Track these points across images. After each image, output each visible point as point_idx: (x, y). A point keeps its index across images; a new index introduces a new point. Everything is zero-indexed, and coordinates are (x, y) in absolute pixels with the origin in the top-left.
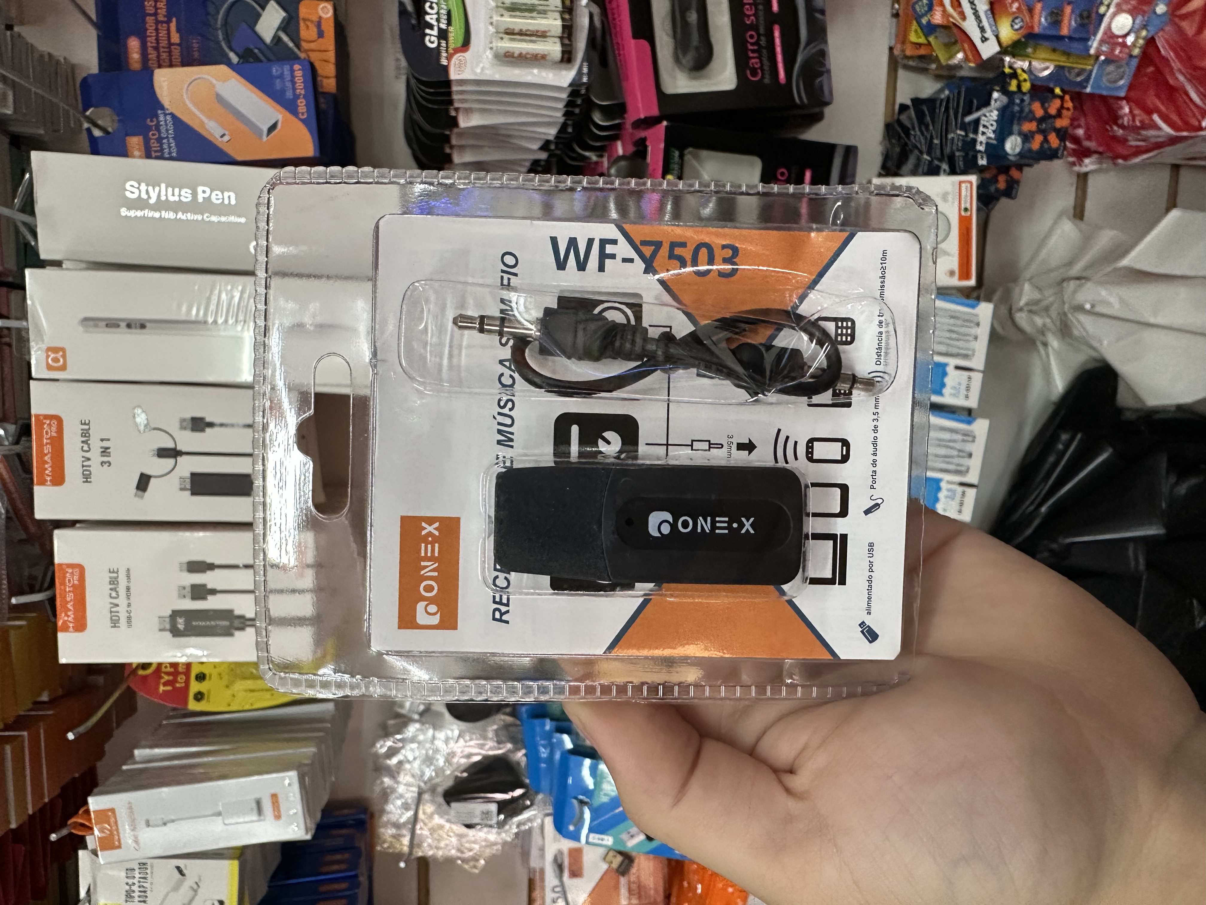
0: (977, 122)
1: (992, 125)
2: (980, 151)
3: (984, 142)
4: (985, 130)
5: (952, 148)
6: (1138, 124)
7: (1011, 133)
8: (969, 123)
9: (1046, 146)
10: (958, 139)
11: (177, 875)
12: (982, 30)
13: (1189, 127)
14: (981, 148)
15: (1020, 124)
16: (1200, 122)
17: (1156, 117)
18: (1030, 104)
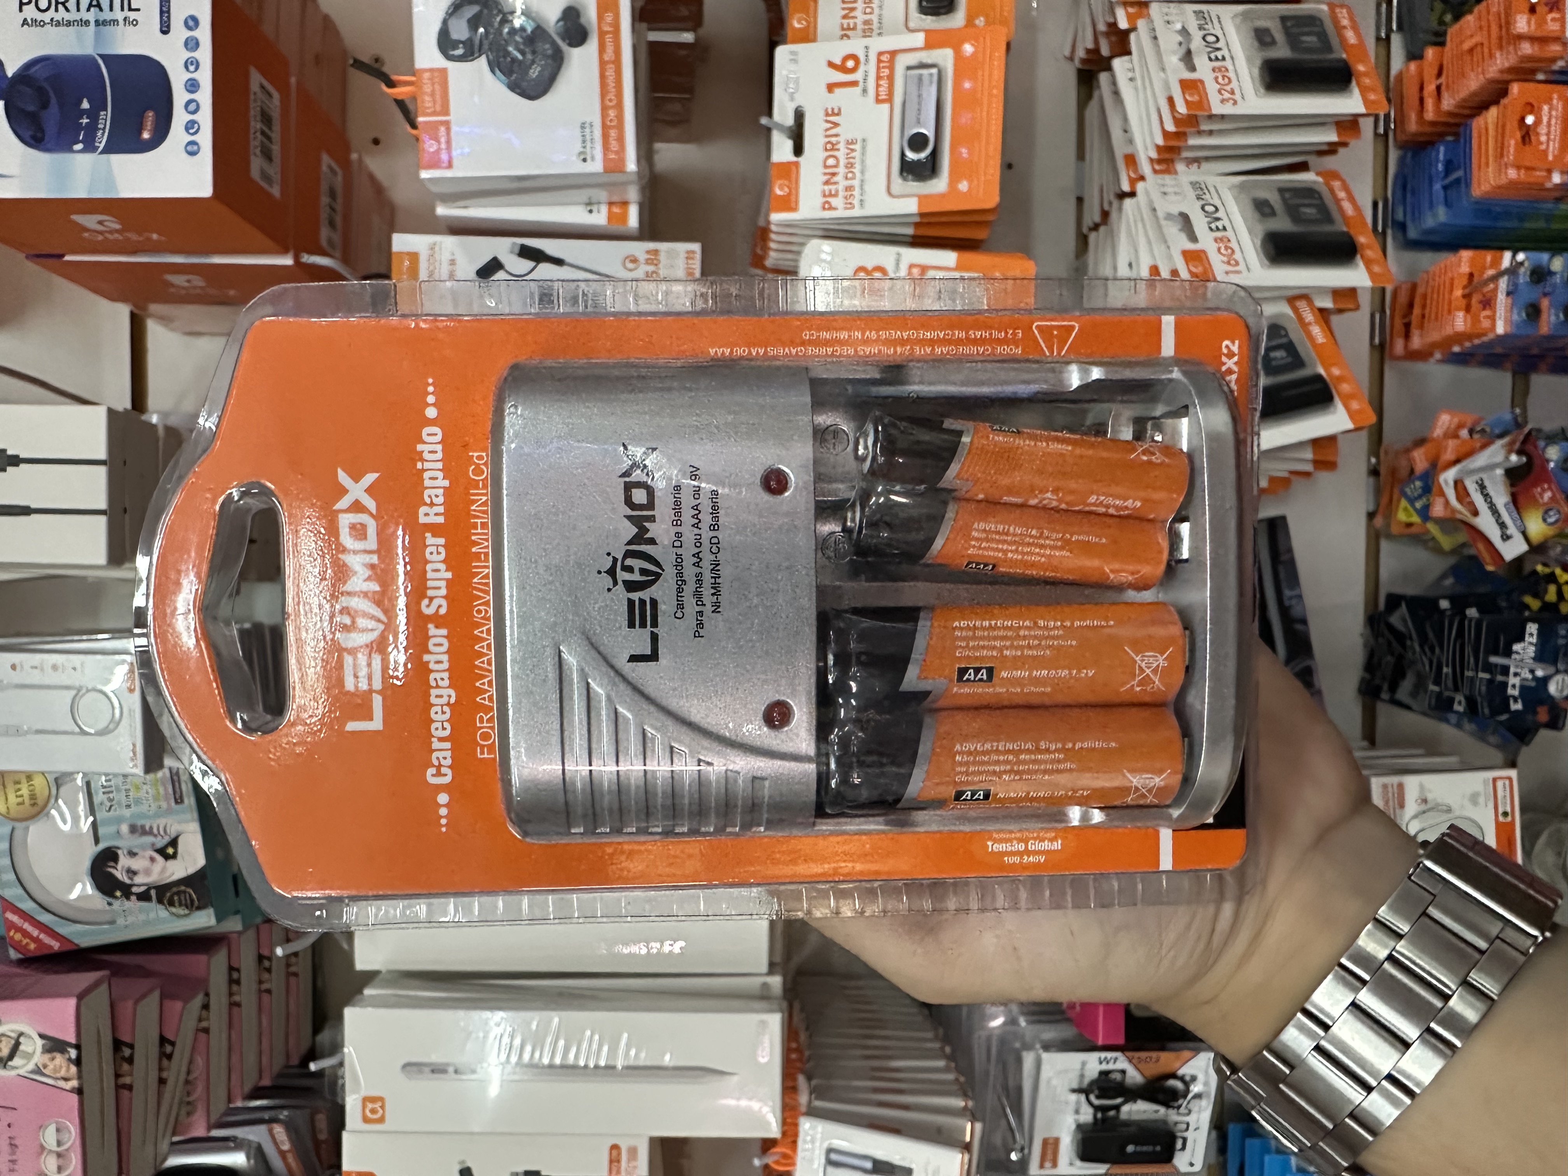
2: (1512, 696)
3: (1518, 685)
4: (1517, 670)
8: (1496, 666)
10: (1480, 680)
12: (1502, 525)
14: (1513, 691)
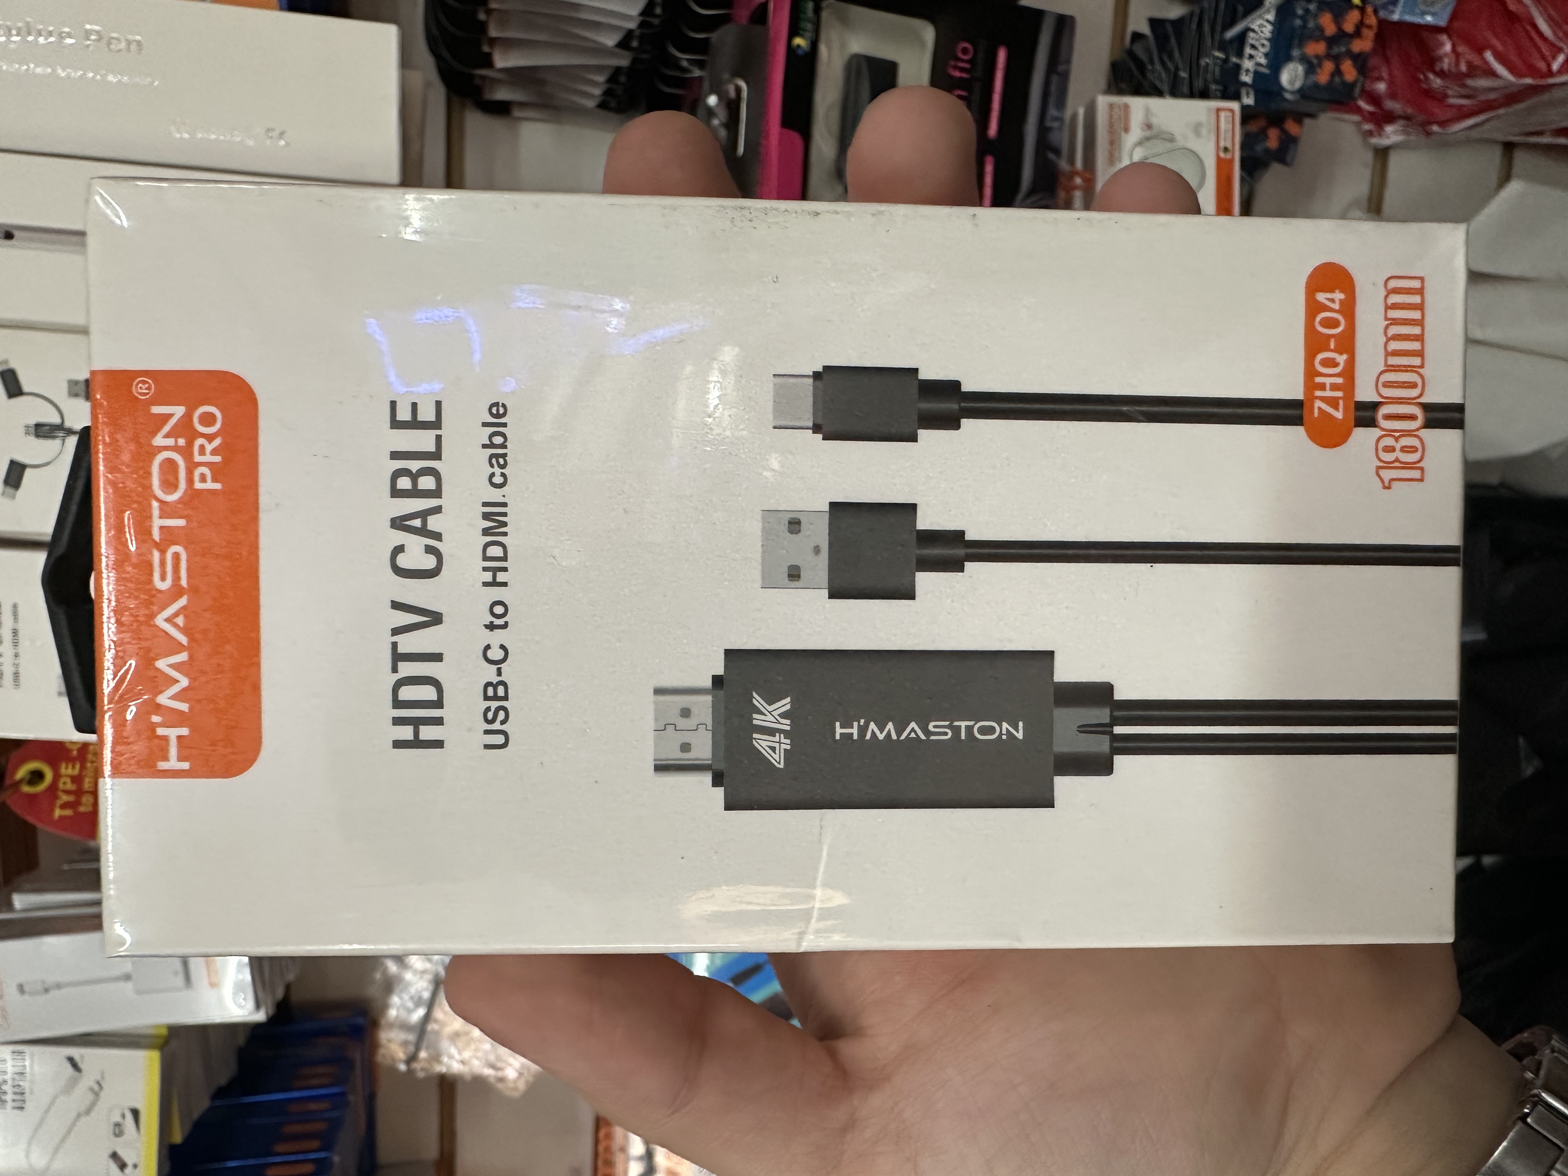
0: (1241, 38)
1: (1263, 45)
2: (1245, 84)
3: (1252, 69)
4: (1252, 52)
5: (1205, 80)
6: (1463, 68)
7: (1289, 59)
8: (1231, 41)
9: (1337, 79)
10: (1215, 64)
11: (69, 1069)
13: (1533, 71)
14: (1246, 78)
15: (1301, 46)
16: (1549, 66)
17: (1489, 56)
18: (1316, 16)
